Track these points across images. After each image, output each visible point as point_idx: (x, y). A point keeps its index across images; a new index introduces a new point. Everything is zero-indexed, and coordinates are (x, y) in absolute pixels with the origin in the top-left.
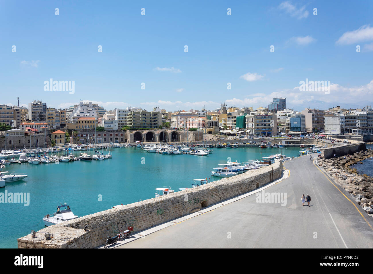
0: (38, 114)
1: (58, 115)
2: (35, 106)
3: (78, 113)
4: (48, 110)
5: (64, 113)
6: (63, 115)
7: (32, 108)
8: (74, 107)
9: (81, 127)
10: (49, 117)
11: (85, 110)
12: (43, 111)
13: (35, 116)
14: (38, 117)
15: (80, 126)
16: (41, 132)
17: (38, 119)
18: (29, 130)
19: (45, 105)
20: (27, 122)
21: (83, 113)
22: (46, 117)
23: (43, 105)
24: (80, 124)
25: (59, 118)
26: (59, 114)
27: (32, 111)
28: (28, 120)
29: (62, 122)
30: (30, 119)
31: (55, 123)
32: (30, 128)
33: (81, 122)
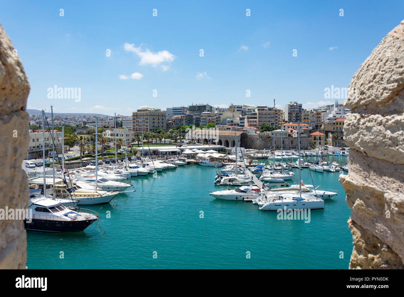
0: (294, 115)
1: (313, 116)
2: (291, 107)
3: (334, 113)
4: (303, 111)
5: (319, 114)
6: (318, 116)
7: (288, 109)
8: (326, 108)
9: (339, 129)
10: (305, 118)
11: (342, 111)
12: (299, 112)
13: (291, 116)
14: (294, 118)
15: (337, 128)
16: (302, 133)
17: (294, 120)
18: (292, 131)
19: (301, 106)
20: (284, 122)
21: (340, 114)
22: (302, 118)
23: (299, 106)
24: (337, 126)
25: (315, 119)
26: (315, 115)
27: (289, 111)
28: (284, 121)
29: (317, 123)
30: (287, 119)
31: (310, 124)
32: (292, 129)
33: (339, 124)
